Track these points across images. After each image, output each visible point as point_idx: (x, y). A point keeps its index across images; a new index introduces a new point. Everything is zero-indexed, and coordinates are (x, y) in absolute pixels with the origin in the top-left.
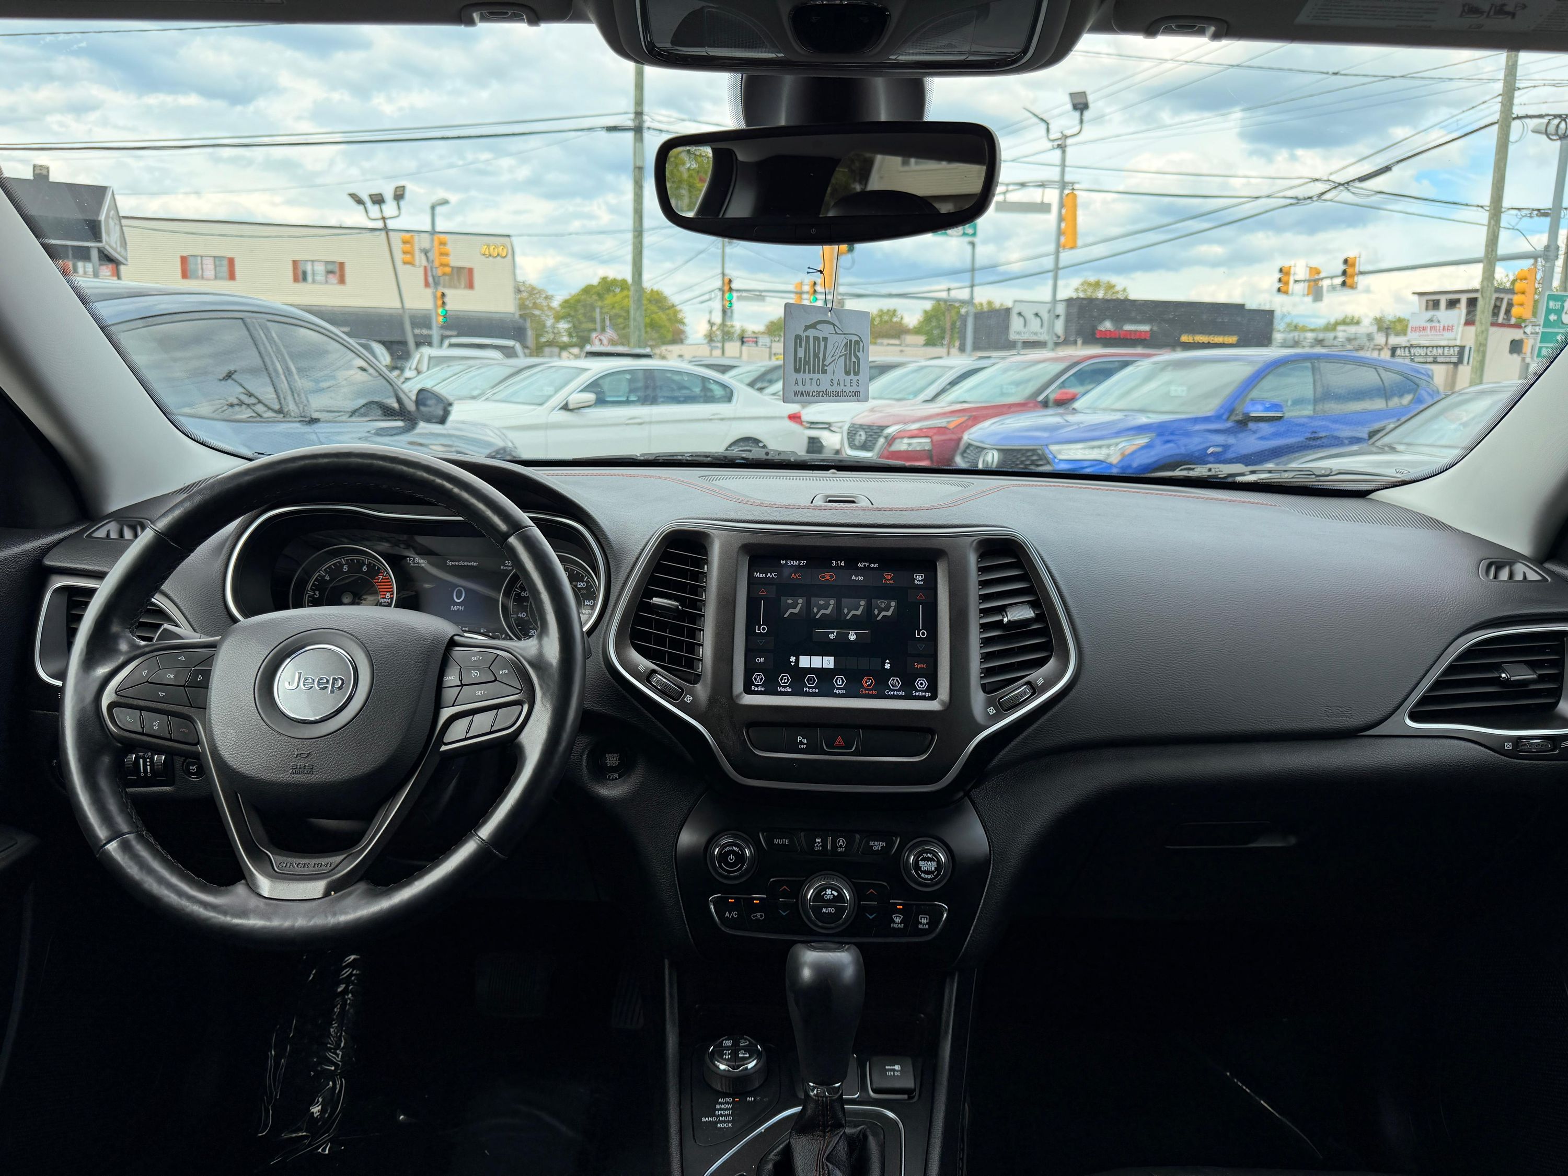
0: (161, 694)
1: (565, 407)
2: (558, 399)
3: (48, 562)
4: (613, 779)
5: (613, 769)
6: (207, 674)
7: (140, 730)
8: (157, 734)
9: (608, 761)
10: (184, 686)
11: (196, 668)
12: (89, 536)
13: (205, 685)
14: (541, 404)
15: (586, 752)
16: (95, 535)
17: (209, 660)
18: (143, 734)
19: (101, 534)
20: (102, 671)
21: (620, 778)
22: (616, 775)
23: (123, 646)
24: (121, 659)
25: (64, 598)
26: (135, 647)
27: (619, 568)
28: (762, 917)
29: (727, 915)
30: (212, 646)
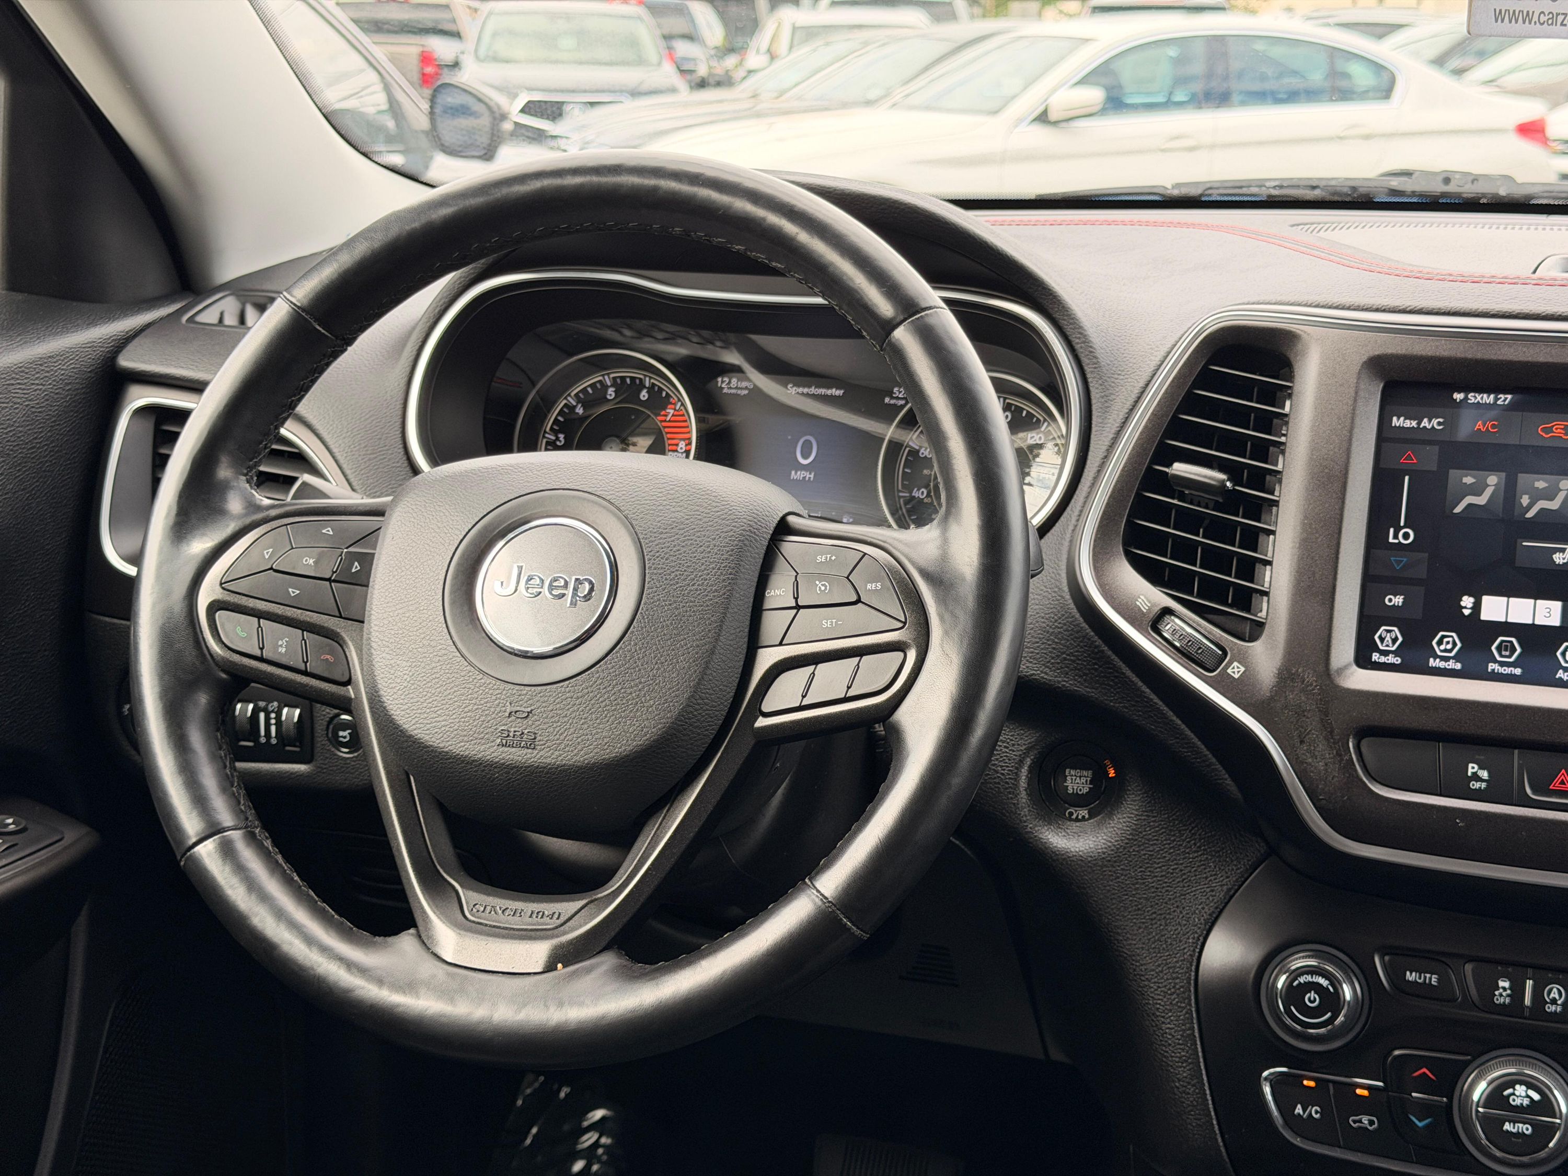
0: (293, 592)
3: (126, 362)
4: (1077, 820)
5: (1079, 801)
6: (367, 561)
7: (257, 652)
8: (284, 661)
9: (1068, 783)
10: (329, 580)
11: (351, 549)
12: (192, 318)
13: (362, 581)
15: (1028, 761)
16: (201, 317)
17: (371, 536)
18: (261, 659)
19: (210, 315)
20: (200, 546)
21: (1091, 817)
22: (1084, 813)
23: (235, 504)
24: (231, 528)
25: (147, 426)
26: (253, 507)
27: (1106, 410)
28: (1371, 1123)
29: (1299, 1110)
30: (379, 512)
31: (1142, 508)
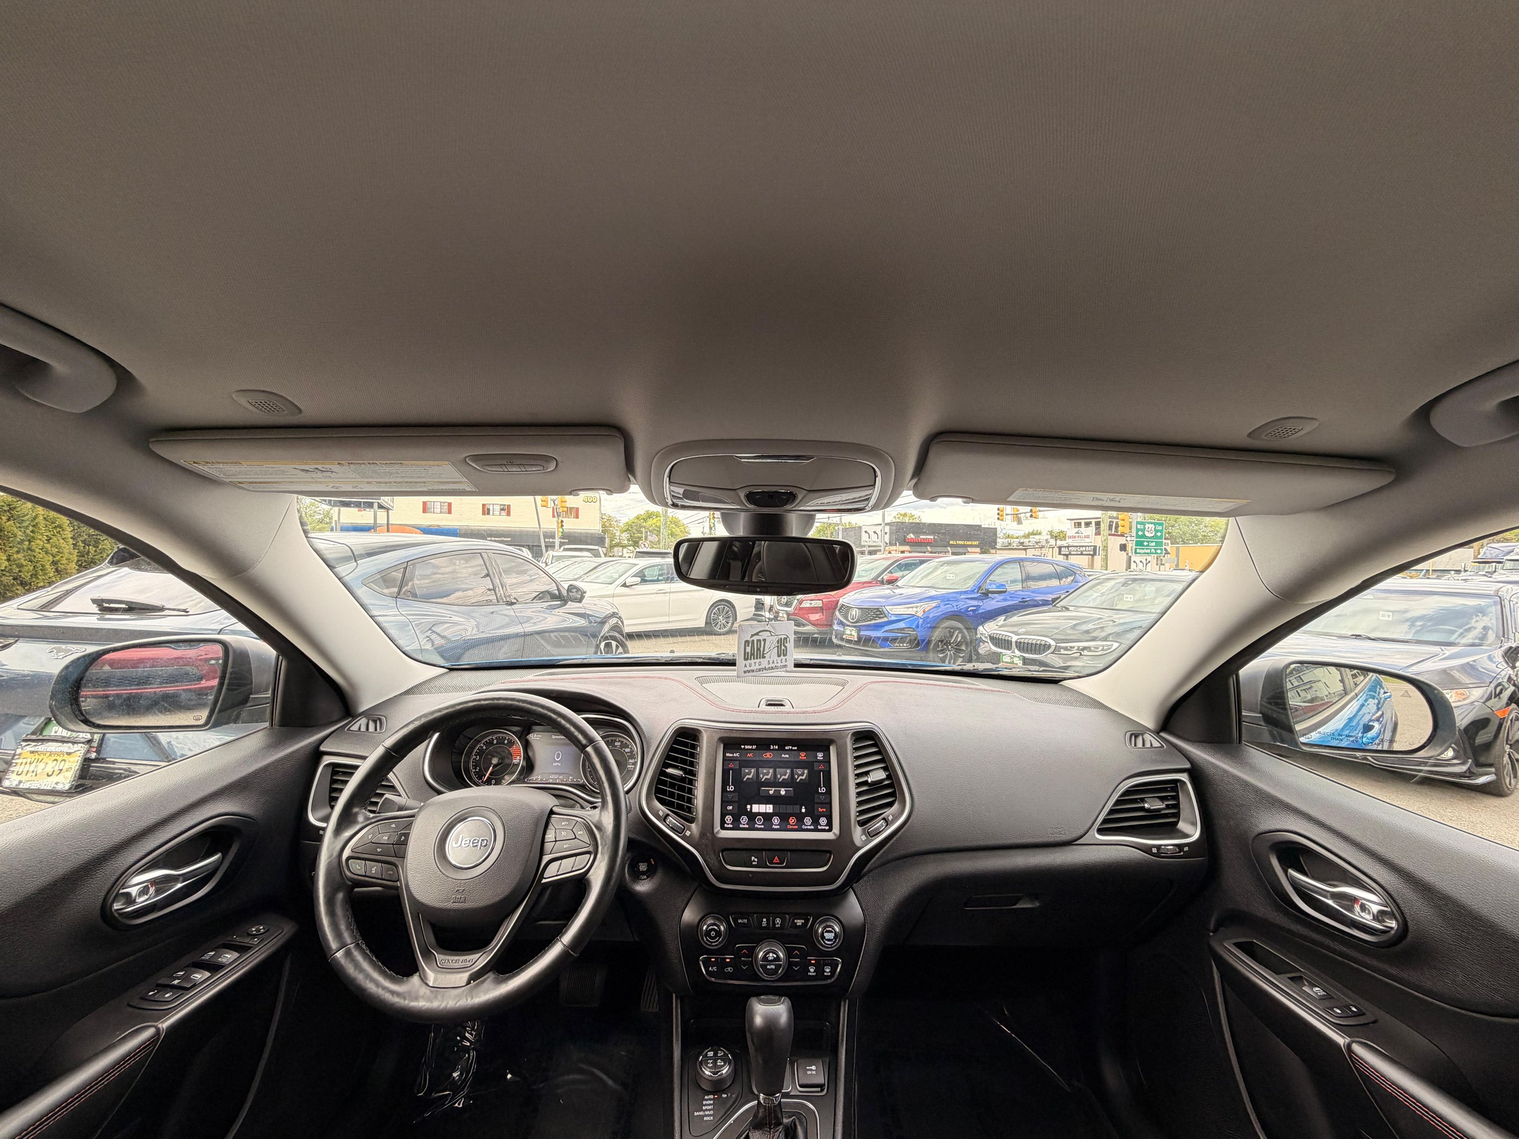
0: (379, 850)
1: (624, 585)
2: (620, 581)
3: (322, 748)
4: (643, 880)
5: (643, 873)
6: (407, 835)
7: (364, 874)
8: (374, 876)
9: (640, 868)
10: (393, 844)
11: (402, 832)
12: (349, 729)
13: (405, 843)
14: (611, 584)
15: (628, 862)
16: (351, 729)
17: (409, 825)
18: (365, 876)
19: (355, 728)
20: (347, 834)
21: (647, 878)
22: (645, 877)
23: (361, 818)
24: (358, 827)
25: (330, 770)
26: (367, 819)
27: (648, 747)
28: (731, 970)
29: (710, 969)
30: (413, 816)
31: (660, 782)
